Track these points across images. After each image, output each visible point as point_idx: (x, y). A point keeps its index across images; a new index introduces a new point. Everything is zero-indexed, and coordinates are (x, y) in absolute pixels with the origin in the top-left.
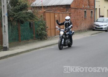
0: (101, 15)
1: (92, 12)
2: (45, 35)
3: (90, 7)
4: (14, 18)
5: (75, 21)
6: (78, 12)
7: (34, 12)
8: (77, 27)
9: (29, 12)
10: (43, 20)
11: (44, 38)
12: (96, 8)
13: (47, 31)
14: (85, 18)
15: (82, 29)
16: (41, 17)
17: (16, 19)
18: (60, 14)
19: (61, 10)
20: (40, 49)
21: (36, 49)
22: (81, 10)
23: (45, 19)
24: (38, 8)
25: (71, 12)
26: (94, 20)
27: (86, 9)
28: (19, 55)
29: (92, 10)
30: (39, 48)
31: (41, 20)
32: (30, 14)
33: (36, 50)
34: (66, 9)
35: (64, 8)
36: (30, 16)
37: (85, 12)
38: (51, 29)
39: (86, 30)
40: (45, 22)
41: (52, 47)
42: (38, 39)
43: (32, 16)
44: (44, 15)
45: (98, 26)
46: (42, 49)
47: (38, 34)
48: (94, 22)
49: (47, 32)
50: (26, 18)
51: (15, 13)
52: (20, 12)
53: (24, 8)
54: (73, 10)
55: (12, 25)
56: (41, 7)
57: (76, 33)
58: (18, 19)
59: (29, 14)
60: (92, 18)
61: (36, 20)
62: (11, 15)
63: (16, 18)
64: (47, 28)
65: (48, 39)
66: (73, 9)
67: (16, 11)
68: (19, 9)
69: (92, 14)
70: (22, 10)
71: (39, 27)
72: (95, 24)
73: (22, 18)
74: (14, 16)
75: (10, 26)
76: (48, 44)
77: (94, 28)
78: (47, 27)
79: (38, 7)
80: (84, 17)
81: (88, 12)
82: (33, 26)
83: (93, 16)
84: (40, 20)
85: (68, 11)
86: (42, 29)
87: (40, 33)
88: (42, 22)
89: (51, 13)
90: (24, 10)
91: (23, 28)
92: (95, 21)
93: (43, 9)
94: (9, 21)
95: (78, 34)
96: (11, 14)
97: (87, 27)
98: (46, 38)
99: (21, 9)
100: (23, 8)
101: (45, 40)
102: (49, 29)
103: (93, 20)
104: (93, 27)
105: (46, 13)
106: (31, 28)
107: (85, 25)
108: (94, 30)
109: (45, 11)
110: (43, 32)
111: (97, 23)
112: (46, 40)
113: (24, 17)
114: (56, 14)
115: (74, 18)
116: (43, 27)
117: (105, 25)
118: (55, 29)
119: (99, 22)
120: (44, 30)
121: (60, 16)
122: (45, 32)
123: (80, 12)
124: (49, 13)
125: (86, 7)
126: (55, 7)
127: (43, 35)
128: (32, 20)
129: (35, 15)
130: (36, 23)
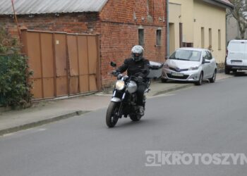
0: (184, 41)
1: (159, 32)
2: (25, 96)
3: (154, 19)
5: (113, 56)
10: (19, 53)
11: (22, 104)
12: (170, 20)
13: (30, 83)
19: (74, 25)
22: (129, 27)
23: (24, 50)
24: (8, 19)
25: (100, 32)
26: (166, 55)
27: (143, 25)
29: (159, 28)
31: (13, 52)
34: (86, 23)
35: (81, 20)
37: (141, 31)
38: (42, 78)
40: (24, 60)
41: (41, 129)
42: (4, 106)
44: (22, 39)
45: (176, 69)
47: (2, 93)
48: (166, 59)
49: (30, 86)
54: (106, 27)
60: (160, 47)
64: (31, 77)
65: (33, 106)
66: (106, 25)
69: (160, 39)
71: (6, 71)
72: (167, 66)
76: (31, 122)
77: (164, 75)
78: (31, 74)
81: (150, 33)
83: (162, 43)
84: (8, 53)
85: (92, 30)
87: (10, 89)
89: (42, 35)
92: (168, 57)
98: (29, 104)
101: (25, 108)
102: (35, 80)
103: (163, 53)
105: (27, 34)
108: (164, 81)
109: (23, 27)
110: (19, 86)
111: (172, 63)
112: (26, 110)
115: (111, 48)
116: (19, 72)
117: (194, 69)
118: (55, 77)
119: (178, 59)
120: (21, 81)
121: (68, 42)
122: (26, 86)
123: (126, 33)
124: (38, 34)
125: (143, 19)
126: (57, 17)
127: (17, 95)
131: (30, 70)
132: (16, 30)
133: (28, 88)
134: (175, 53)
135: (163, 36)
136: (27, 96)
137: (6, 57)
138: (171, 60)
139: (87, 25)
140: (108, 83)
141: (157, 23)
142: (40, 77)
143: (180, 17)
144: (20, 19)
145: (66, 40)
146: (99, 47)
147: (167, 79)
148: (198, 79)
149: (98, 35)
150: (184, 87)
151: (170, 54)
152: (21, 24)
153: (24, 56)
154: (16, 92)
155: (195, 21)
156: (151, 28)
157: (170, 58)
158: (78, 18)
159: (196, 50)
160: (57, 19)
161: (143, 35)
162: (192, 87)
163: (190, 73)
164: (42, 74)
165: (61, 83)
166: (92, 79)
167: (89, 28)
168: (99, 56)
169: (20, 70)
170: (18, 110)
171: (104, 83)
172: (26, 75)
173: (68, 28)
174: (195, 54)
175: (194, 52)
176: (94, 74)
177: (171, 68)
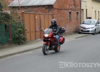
1: (77, 13)
2: (23, 39)
3: (76, 8)
6: (62, 13)
10: (21, 22)
11: (22, 42)
12: (82, 8)
14: (70, 20)
16: (19, 18)
19: (43, 10)
20: (16, 55)
21: (11, 55)
22: (65, 11)
23: (23, 21)
24: (17, 8)
27: (71, 10)
29: (78, 11)
30: (14, 54)
31: (19, 22)
33: (11, 57)
34: (48, 9)
37: (70, 13)
38: (30, 32)
39: (72, 33)
40: (23, 25)
41: (30, 53)
42: (15, 43)
44: (23, 16)
45: (84, 28)
46: (18, 55)
47: (15, 38)
48: (81, 24)
49: (26, 35)
54: (56, 11)
60: (78, 19)
61: (13, 22)
64: (26, 31)
65: (27, 43)
66: (56, 10)
69: (78, 15)
71: (16, 29)
72: (81, 27)
77: (80, 31)
78: (26, 30)
80: (68, 18)
81: (74, 13)
82: (9, 29)
83: (79, 17)
84: (17, 22)
85: (50, 12)
86: (20, 32)
87: (18, 36)
88: (20, 23)
89: (30, 14)
92: (81, 23)
97: (73, 30)
98: (25, 43)
101: (23, 44)
102: (28, 33)
103: (79, 22)
104: (79, 30)
105: (25, 14)
108: (80, 33)
109: (23, 11)
110: (21, 35)
115: (58, 19)
116: (21, 30)
117: (92, 28)
118: (36, 32)
119: (85, 24)
120: (22, 33)
121: (41, 17)
122: (24, 35)
123: (64, 13)
124: (29, 14)
125: (71, 7)
126: (36, 7)
127: (20, 39)
128: (8, 22)
129: (11, 16)
130: (13, 26)
131: (26, 29)
132: (20, 13)
133: (25, 36)
134: (84, 22)
136: (24, 39)
137: (16, 24)
139: (48, 10)
141: (77, 9)
142: (30, 31)
143: (86, 6)
144: (22, 8)
147: (81, 32)
148: (94, 32)
149: (53, 14)
150: (88, 35)
151: (82, 22)
152: (22, 10)
153: (23, 23)
154: (20, 38)
155: (92, 8)
156: (74, 11)
157: (82, 24)
158: (45, 8)
159: (93, 20)
160: (36, 8)
161: (71, 14)
162: (91, 35)
163: (90, 30)
164: (30, 30)
165: (38, 34)
167: (49, 11)
169: (22, 29)
170: (21, 45)
172: (24, 31)
173: (41, 11)
174: (92, 22)
175: (92, 21)
177: (82, 28)
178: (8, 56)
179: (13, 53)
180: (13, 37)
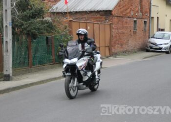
0: (159, 28)
1: (145, 22)
3: (143, 15)
4: (22, 30)
5: (119, 36)
7: (54, 21)
8: (122, 45)
9: (46, 21)
10: (68, 34)
12: (152, 16)
14: (135, 32)
15: (130, 48)
16: (65, 29)
17: (25, 32)
18: (95, 25)
19: (97, 18)
21: (55, 79)
22: (129, 19)
23: (71, 32)
24: (60, 15)
25: (112, 22)
26: (149, 36)
27: (137, 18)
28: (28, 88)
29: (146, 20)
32: (47, 23)
34: (104, 17)
35: (101, 15)
36: (48, 26)
37: (135, 21)
39: (136, 51)
40: (71, 38)
43: (50, 26)
44: (70, 26)
45: (155, 44)
48: (149, 38)
50: (42, 29)
51: (23, 22)
52: (32, 20)
53: (39, 14)
54: (115, 19)
55: (18, 40)
56: (66, 13)
57: (119, 55)
58: (28, 31)
59: (46, 25)
60: (145, 31)
61: (56, 34)
62: (17, 25)
63: (25, 29)
67: (26, 18)
68: (30, 15)
69: (146, 26)
70: (35, 18)
72: (150, 42)
73: (35, 29)
74: (23, 27)
75: (16, 43)
77: (148, 48)
79: (61, 13)
80: (132, 30)
81: (140, 23)
82: (52, 43)
83: (147, 28)
84: (62, 33)
85: (107, 21)
88: (66, 36)
89: (81, 23)
90: (38, 17)
91: (35, 45)
93: (68, 17)
94: (14, 34)
95: (123, 56)
96: (17, 23)
97: (138, 46)
99: (34, 16)
100: (36, 15)
103: (147, 35)
104: (147, 46)
106: (48, 46)
107: (134, 43)
108: (148, 51)
109: (71, 19)
111: (153, 40)
113: (39, 29)
114: (88, 24)
115: (118, 31)
119: (156, 38)
123: (126, 23)
124: (78, 23)
125: (136, 14)
126: (88, 13)
128: (50, 34)
129: (55, 26)
130: (57, 39)
135: (147, 25)
137: (61, 36)
138: (152, 39)
140: (116, 51)
141: (144, 17)
143: (158, 13)
145: (94, 26)
146: (111, 31)
147: (150, 50)
149: (111, 24)
150: (160, 55)
151: (152, 35)
153: (71, 35)
155: (166, 16)
156: (141, 20)
157: (152, 38)
159: (167, 33)
160: (88, 15)
161: (136, 24)
166: (107, 49)
167: (106, 20)
168: (111, 36)
171: (113, 51)
173: (94, 19)
174: (166, 35)
176: (108, 46)
177: (152, 44)
178: (51, 80)
179: (57, 76)
180: (56, 54)
